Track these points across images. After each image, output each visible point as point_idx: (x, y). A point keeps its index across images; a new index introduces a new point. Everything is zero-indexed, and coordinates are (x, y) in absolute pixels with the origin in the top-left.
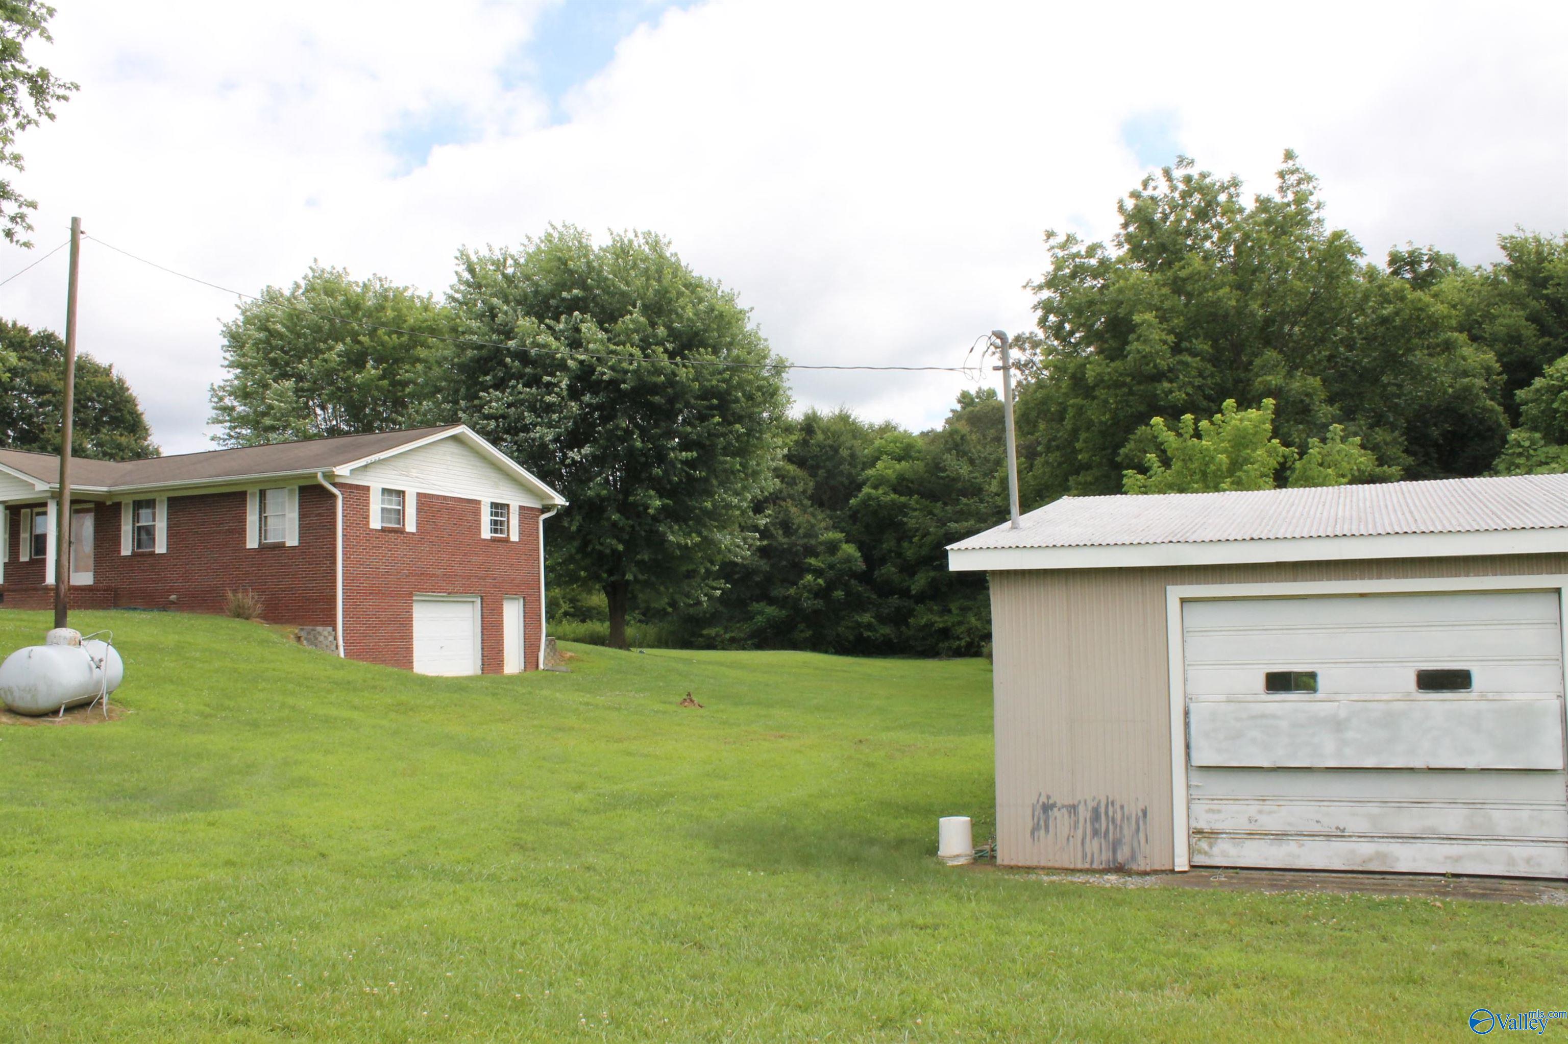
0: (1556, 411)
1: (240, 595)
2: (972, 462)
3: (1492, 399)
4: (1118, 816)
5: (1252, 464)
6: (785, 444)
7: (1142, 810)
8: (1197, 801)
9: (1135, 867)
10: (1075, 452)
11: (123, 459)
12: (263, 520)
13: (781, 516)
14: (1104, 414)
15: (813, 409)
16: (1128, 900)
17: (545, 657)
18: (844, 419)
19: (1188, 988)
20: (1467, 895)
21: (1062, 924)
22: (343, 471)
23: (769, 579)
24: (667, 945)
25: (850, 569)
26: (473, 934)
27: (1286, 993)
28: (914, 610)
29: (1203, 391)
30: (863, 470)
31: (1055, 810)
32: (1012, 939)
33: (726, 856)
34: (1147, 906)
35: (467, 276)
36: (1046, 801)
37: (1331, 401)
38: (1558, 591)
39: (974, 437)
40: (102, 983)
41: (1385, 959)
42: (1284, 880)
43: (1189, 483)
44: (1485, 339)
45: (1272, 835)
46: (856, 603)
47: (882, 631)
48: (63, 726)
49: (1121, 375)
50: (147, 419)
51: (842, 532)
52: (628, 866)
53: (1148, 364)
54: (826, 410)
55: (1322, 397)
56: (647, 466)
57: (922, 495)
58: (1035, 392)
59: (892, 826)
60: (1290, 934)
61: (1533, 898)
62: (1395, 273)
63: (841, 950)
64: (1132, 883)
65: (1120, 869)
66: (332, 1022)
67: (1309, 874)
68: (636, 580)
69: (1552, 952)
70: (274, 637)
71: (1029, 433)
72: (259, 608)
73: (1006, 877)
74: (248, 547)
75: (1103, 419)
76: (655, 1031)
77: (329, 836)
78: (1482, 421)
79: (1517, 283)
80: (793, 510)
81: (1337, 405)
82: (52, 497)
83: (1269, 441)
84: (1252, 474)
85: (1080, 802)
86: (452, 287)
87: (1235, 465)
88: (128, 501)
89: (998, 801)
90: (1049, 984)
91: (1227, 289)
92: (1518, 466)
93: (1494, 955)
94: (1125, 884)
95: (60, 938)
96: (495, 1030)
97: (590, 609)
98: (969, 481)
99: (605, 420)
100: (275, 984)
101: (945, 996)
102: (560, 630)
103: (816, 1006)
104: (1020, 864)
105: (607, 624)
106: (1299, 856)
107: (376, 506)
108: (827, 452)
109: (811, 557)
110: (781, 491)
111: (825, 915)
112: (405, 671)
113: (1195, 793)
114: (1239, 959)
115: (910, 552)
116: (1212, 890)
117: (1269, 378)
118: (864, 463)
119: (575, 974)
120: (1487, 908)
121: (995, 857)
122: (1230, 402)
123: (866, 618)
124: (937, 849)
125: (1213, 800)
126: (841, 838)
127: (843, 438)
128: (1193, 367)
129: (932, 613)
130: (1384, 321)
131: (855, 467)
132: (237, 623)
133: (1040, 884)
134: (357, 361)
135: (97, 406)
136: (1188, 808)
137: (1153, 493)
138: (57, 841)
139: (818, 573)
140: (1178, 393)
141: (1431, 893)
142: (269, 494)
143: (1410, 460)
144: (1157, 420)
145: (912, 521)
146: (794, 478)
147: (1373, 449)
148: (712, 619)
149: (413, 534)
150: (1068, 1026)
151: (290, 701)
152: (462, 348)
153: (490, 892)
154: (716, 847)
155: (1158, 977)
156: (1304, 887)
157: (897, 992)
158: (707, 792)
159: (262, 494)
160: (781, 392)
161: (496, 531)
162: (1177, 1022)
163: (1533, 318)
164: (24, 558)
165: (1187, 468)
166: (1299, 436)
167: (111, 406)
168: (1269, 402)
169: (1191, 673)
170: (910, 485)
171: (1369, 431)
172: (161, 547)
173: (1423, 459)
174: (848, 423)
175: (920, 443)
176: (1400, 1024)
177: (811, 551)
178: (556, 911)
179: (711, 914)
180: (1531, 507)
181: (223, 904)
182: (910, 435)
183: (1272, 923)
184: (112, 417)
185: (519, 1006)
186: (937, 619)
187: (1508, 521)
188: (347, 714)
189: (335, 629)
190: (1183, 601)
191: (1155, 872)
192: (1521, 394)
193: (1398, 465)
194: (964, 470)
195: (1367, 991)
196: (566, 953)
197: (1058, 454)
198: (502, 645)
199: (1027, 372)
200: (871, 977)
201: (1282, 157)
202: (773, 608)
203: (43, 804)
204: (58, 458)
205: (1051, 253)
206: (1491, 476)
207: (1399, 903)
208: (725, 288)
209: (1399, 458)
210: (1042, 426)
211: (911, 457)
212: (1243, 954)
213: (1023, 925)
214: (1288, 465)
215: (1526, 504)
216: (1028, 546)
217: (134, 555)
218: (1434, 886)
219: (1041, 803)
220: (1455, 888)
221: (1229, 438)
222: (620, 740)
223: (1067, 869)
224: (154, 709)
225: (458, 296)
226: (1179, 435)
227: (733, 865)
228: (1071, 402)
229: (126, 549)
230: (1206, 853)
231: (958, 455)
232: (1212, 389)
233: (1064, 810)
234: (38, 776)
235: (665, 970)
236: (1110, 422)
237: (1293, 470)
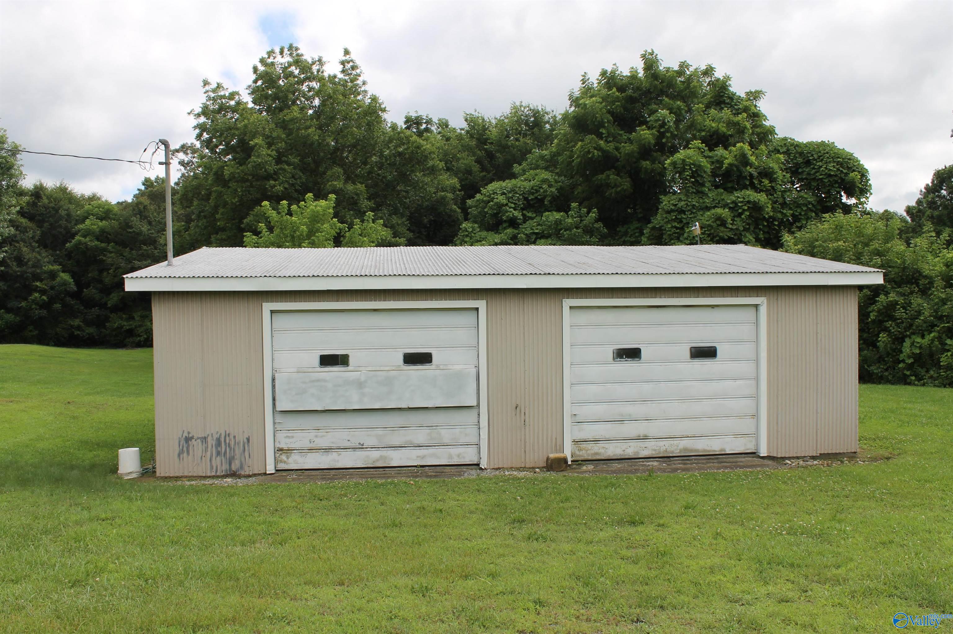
0: (487, 213)
2: (150, 223)
3: (455, 205)
4: (232, 443)
5: (321, 232)
6: (18, 204)
7: (247, 438)
8: (280, 432)
9: (243, 473)
10: (216, 220)
13: (15, 252)
14: (234, 198)
15: (40, 181)
16: (237, 493)
18: (63, 190)
19: (270, 542)
20: (427, 476)
21: (195, 510)
25: (66, 290)
27: (326, 539)
28: (109, 317)
29: (295, 187)
30: (76, 225)
31: (193, 440)
32: (163, 522)
34: (248, 495)
36: (187, 436)
37: (369, 199)
38: (477, 309)
39: (152, 207)
41: (381, 515)
42: (330, 475)
43: (284, 242)
44: (454, 170)
45: (323, 449)
46: (70, 312)
47: (87, 331)
49: (246, 174)
51: (60, 265)
53: (261, 170)
54: (50, 183)
55: (366, 196)
57: (116, 243)
58: (192, 181)
59: (88, 456)
60: (331, 506)
61: (460, 475)
62: (408, 128)
63: (45, 539)
64: (241, 482)
65: (234, 475)
67: (344, 471)
69: (467, 502)
71: (187, 207)
73: (162, 484)
75: (234, 201)
78: (450, 216)
79: (471, 140)
80: (25, 249)
81: (373, 201)
83: (332, 219)
84: (321, 238)
85: (208, 435)
87: (311, 233)
89: (157, 437)
90: (185, 547)
91: (313, 129)
92: (466, 242)
93: (438, 507)
94: (236, 483)
98: (148, 235)
101: (116, 561)
103: (25, 579)
104: (171, 476)
106: (338, 461)
108: (50, 212)
109: (37, 281)
110: (15, 236)
111: (36, 518)
113: (278, 427)
114: (301, 522)
115: (106, 280)
116: (287, 483)
117: (335, 183)
118: (76, 220)
120: (437, 482)
121: (155, 472)
122: (310, 195)
123: (76, 322)
124: (118, 469)
125: (289, 430)
126: (51, 466)
127: (62, 203)
128: (288, 172)
129: (122, 320)
130: (400, 154)
131: (70, 222)
133: (183, 487)
136: (274, 436)
137: (262, 247)
139: (43, 292)
140: (278, 187)
141: (409, 477)
143: (411, 235)
144: (265, 203)
145: (109, 259)
146: (25, 228)
147: (391, 228)
150: (195, 571)
155: (253, 536)
156: (341, 478)
157: (83, 563)
160: (15, 167)
162: (262, 562)
163: (478, 161)
165: (283, 233)
166: (350, 218)
168: (332, 196)
169: (276, 355)
170: (108, 236)
171: (389, 217)
173: (418, 235)
174: (66, 192)
175: (116, 209)
176: (386, 549)
177: (37, 277)
180: (466, 263)
182: (109, 203)
183: (321, 500)
186: (125, 323)
187: (454, 271)
190: (272, 312)
191: (255, 475)
192: (469, 202)
193: (404, 237)
194: (145, 228)
195: (370, 533)
197: (205, 221)
199: (188, 168)
200: (66, 554)
201: (343, 53)
202: (11, 315)
205: (206, 95)
206: (452, 246)
207: (391, 484)
209: (405, 233)
210: (195, 203)
211: (109, 218)
212: (303, 519)
213: (171, 513)
214: (342, 234)
215: (464, 262)
216: (177, 276)
218: (411, 473)
219: (184, 437)
220: (421, 473)
221: (308, 216)
223: (201, 477)
226: (279, 213)
228: (214, 189)
230: (285, 462)
231: (141, 218)
232: (300, 186)
233: (199, 440)
236: (238, 203)
237: (344, 237)
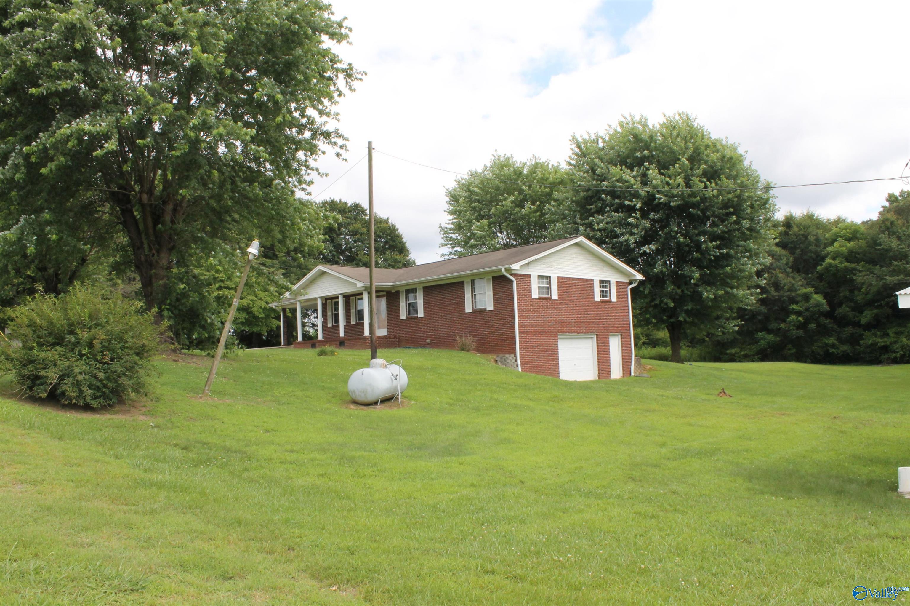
1: (464, 339)
2: (899, 238)
11: (398, 268)
12: (474, 296)
13: (773, 279)
15: (790, 212)
17: (635, 369)
18: (810, 217)
22: (516, 267)
23: (767, 318)
24: (727, 540)
25: (819, 310)
26: (611, 529)
28: (863, 335)
30: (825, 248)
33: (757, 487)
35: (577, 150)
39: (900, 222)
40: (417, 546)
46: (824, 331)
47: (841, 349)
48: (380, 410)
50: (408, 245)
51: (812, 287)
52: (697, 492)
54: (798, 212)
56: (690, 252)
57: (866, 262)
59: (863, 472)
66: (539, 576)
68: (685, 321)
70: (483, 361)
72: (474, 345)
74: (466, 312)
76: (726, 592)
77: (525, 471)
80: (780, 275)
82: (365, 290)
86: (570, 157)
88: (403, 289)
95: (393, 521)
96: (631, 586)
97: (658, 340)
98: (898, 250)
99: (662, 228)
100: (506, 552)
102: (641, 352)
103: (828, 584)
105: (669, 348)
107: (535, 285)
108: (800, 238)
109: (793, 304)
110: (772, 264)
111: (826, 526)
112: (555, 379)
115: (859, 298)
118: (825, 244)
119: (674, 555)
123: (831, 340)
124: (897, 487)
126: (830, 478)
127: (810, 229)
129: (876, 337)
131: (819, 247)
132: (462, 354)
134: (520, 204)
135: (383, 240)
138: (385, 471)
139: (798, 313)
142: (476, 281)
145: (859, 278)
146: (780, 256)
148: (732, 343)
149: (556, 300)
151: (495, 396)
152: (576, 192)
153: (618, 505)
154: (750, 482)
158: (740, 448)
159: (473, 282)
161: (603, 296)
164: (353, 323)
167: (390, 239)
170: (857, 256)
172: (421, 314)
174: (813, 219)
175: (863, 229)
177: (793, 301)
178: (658, 517)
179: (752, 523)
181: (472, 507)
182: (856, 225)
184: (390, 246)
185: (643, 572)
186: (879, 340)
188: (526, 403)
189: (515, 356)
194: (894, 244)
196: (667, 542)
198: (610, 362)
200: (863, 567)
202: (771, 335)
203: (375, 451)
204: (368, 269)
208: (730, 142)
211: (857, 238)
217: (407, 318)
222: (684, 417)
224: (424, 401)
225: (573, 162)
227: (762, 493)
229: (403, 316)
231: (889, 234)
234: (371, 436)
235: (728, 555)
